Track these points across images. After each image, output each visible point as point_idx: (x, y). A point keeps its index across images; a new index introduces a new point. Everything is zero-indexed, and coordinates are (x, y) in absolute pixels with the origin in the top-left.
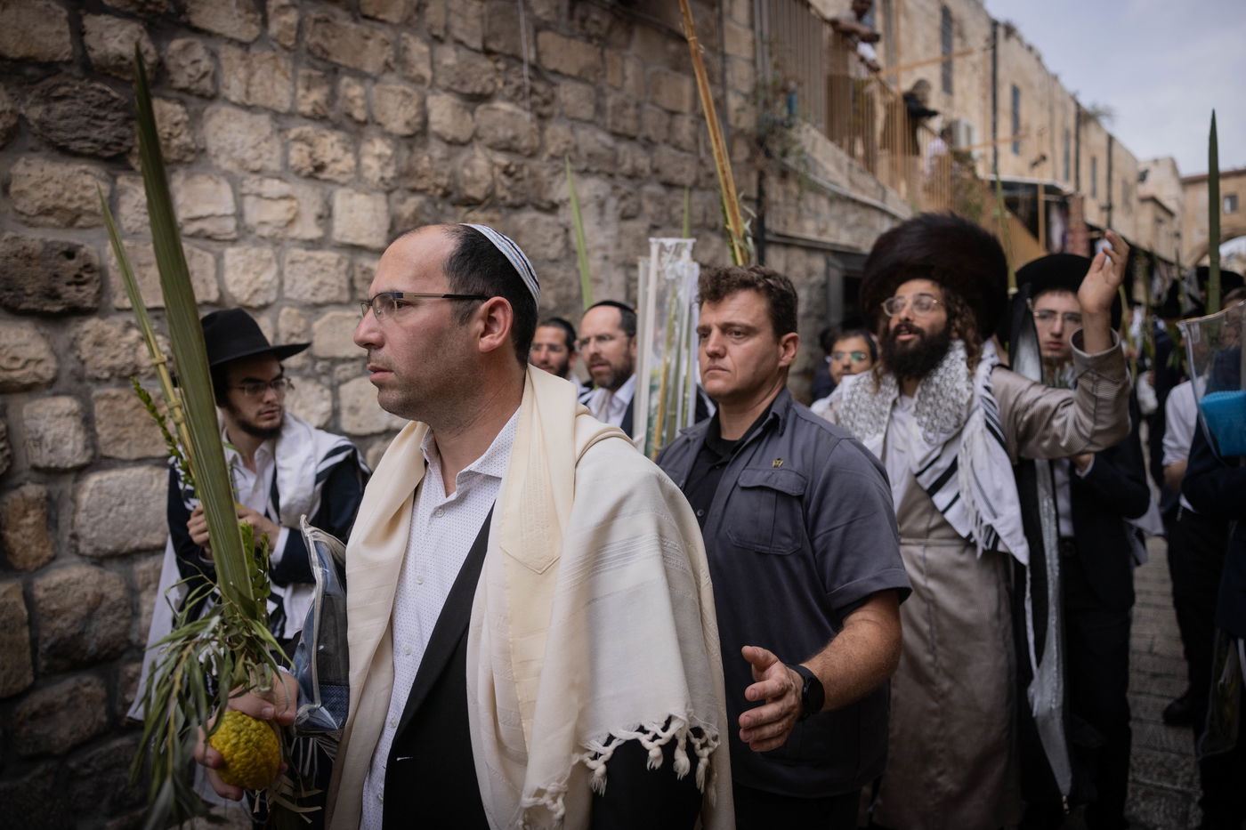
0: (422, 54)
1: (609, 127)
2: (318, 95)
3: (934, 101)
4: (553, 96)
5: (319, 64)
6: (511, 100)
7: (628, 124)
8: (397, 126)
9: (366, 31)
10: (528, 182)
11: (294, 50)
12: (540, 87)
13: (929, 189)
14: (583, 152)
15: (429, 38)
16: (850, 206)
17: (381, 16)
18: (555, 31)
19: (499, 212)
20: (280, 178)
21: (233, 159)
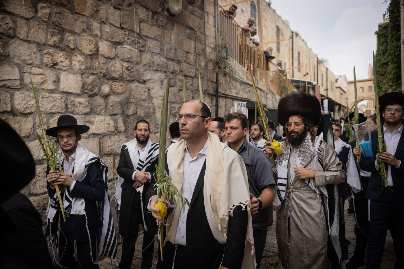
0: (97, 27)
1: (165, 56)
2: (56, 39)
3: (274, 54)
4: (145, 44)
5: (57, 28)
6: (130, 45)
7: (172, 55)
8: (87, 51)
9: (76, 18)
10: (135, 73)
11: (47, 22)
12: (141, 41)
13: (272, 81)
14: (156, 63)
15: (100, 22)
16: (247, 86)
17: (82, 13)
18: (147, 23)
19: (124, 82)
20: (39, 67)
21: (20, 60)
